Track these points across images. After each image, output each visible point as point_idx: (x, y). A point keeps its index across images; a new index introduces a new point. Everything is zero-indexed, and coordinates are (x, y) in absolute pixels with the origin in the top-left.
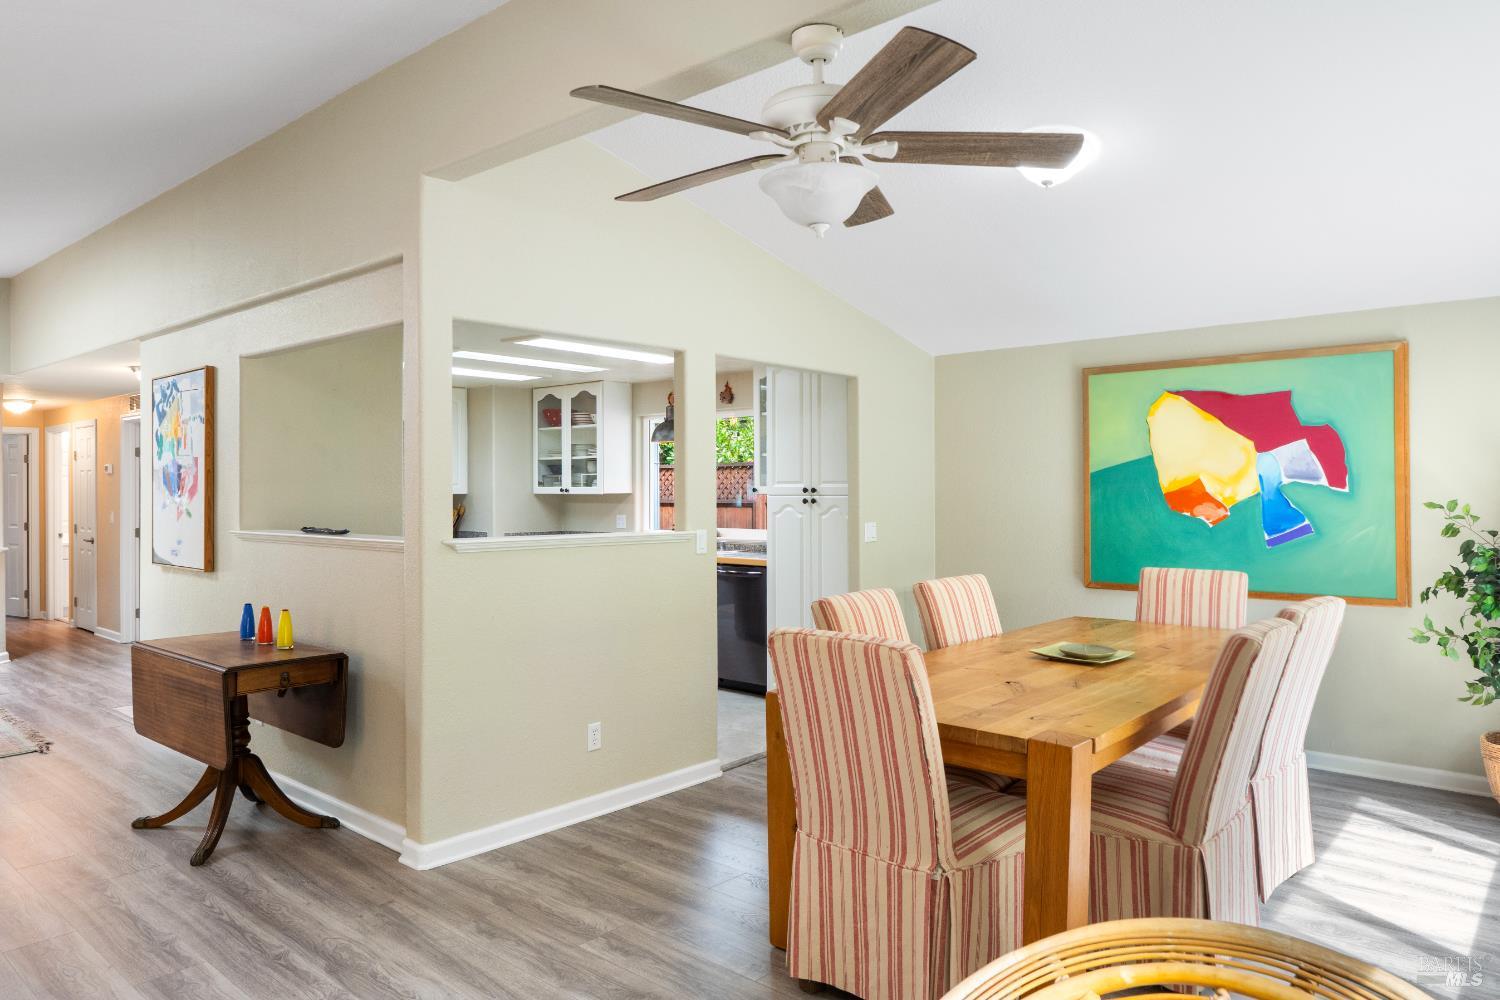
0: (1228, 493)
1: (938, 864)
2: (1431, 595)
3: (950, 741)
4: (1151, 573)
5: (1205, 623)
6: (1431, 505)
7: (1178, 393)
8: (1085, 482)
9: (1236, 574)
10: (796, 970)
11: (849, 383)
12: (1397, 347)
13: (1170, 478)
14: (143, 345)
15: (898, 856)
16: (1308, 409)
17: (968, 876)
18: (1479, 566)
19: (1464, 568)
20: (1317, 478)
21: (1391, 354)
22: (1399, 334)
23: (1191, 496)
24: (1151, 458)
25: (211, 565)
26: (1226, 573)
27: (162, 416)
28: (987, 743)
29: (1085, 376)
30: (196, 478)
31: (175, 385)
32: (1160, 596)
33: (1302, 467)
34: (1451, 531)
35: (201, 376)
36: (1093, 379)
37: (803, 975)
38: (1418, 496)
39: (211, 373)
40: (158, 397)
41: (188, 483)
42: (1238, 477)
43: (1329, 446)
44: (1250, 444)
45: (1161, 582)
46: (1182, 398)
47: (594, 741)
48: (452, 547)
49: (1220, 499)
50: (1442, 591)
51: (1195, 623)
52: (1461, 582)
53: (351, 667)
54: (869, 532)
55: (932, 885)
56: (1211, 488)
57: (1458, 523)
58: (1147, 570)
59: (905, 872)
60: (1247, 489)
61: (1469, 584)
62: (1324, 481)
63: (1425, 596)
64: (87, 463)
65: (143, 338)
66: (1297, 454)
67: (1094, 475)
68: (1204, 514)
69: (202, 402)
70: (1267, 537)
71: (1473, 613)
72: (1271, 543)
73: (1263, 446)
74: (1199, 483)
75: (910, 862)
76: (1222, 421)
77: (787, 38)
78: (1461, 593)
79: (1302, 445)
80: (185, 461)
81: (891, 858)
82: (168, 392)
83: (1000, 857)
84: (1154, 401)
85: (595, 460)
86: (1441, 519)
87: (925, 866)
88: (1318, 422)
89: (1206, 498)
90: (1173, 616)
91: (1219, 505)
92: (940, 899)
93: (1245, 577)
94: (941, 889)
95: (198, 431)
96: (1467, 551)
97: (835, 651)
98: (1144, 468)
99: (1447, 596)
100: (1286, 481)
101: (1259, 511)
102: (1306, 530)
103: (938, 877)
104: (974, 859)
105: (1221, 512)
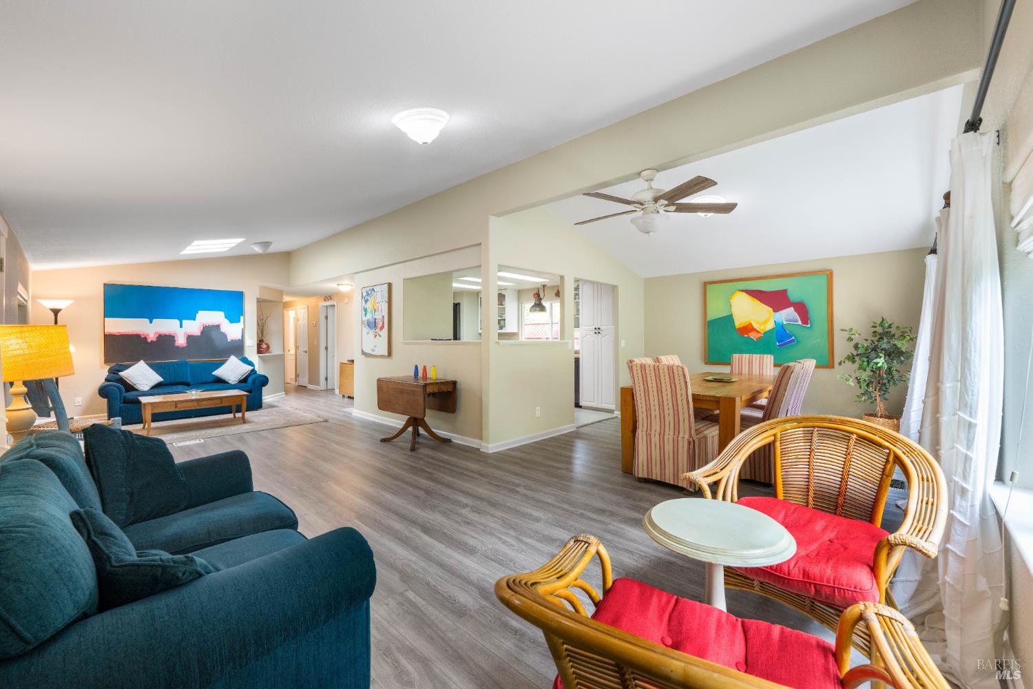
0: (762, 327)
1: (691, 436)
2: (842, 363)
3: (696, 399)
4: (736, 356)
5: (758, 373)
6: (843, 330)
7: (743, 291)
8: (705, 324)
9: (769, 356)
10: (638, 474)
11: (614, 288)
12: (829, 272)
13: (739, 322)
14: (356, 275)
15: (676, 434)
16: (794, 296)
17: (699, 440)
18: (861, 351)
19: (855, 353)
20: (797, 321)
21: (826, 275)
22: (829, 268)
23: (748, 329)
24: (732, 315)
25: (390, 354)
26: (765, 356)
27: (366, 301)
28: (705, 398)
29: (706, 284)
30: (383, 323)
31: (373, 290)
32: (740, 365)
33: (791, 318)
34: (850, 339)
35: (386, 287)
36: (708, 286)
37: (640, 476)
38: (837, 327)
39: (390, 285)
40: (365, 294)
41: (380, 325)
42: (765, 322)
43: (802, 309)
44: (771, 309)
45: (740, 360)
46: (744, 293)
47: (538, 413)
48: (498, 343)
49: (759, 330)
50: (847, 362)
51: (754, 373)
52: (854, 358)
53: (458, 386)
54: (623, 344)
55: (689, 443)
56: (755, 326)
57: (853, 337)
58: (734, 355)
59: (679, 438)
60: (770, 326)
61: (857, 358)
62: (800, 323)
63: (840, 364)
64: (303, 322)
65: (356, 273)
66: (790, 312)
67: (709, 322)
68: (753, 336)
69: (386, 295)
70: (778, 344)
71: (859, 369)
72: (780, 346)
73: (776, 310)
74: (751, 324)
75: (681, 435)
76: (760, 301)
77: (639, 174)
78: (854, 362)
79: (792, 309)
80: (378, 316)
81: (674, 435)
82: (370, 292)
83: (708, 436)
84: (733, 293)
85: (504, 320)
86: (846, 335)
87: (687, 436)
88: (797, 300)
89: (753, 329)
90: (745, 370)
91: (759, 332)
92: (692, 447)
93: (772, 357)
94: (692, 444)
95: (385, 307)
96: (856, 347)
97: (656, 369)
98: (729, 319)
99: (848, 364)
100: (785, 323)
101: (775, 335)
102: (793, 341)
103: (691, 440)
104: (700, 436)
105: (760, 335)
